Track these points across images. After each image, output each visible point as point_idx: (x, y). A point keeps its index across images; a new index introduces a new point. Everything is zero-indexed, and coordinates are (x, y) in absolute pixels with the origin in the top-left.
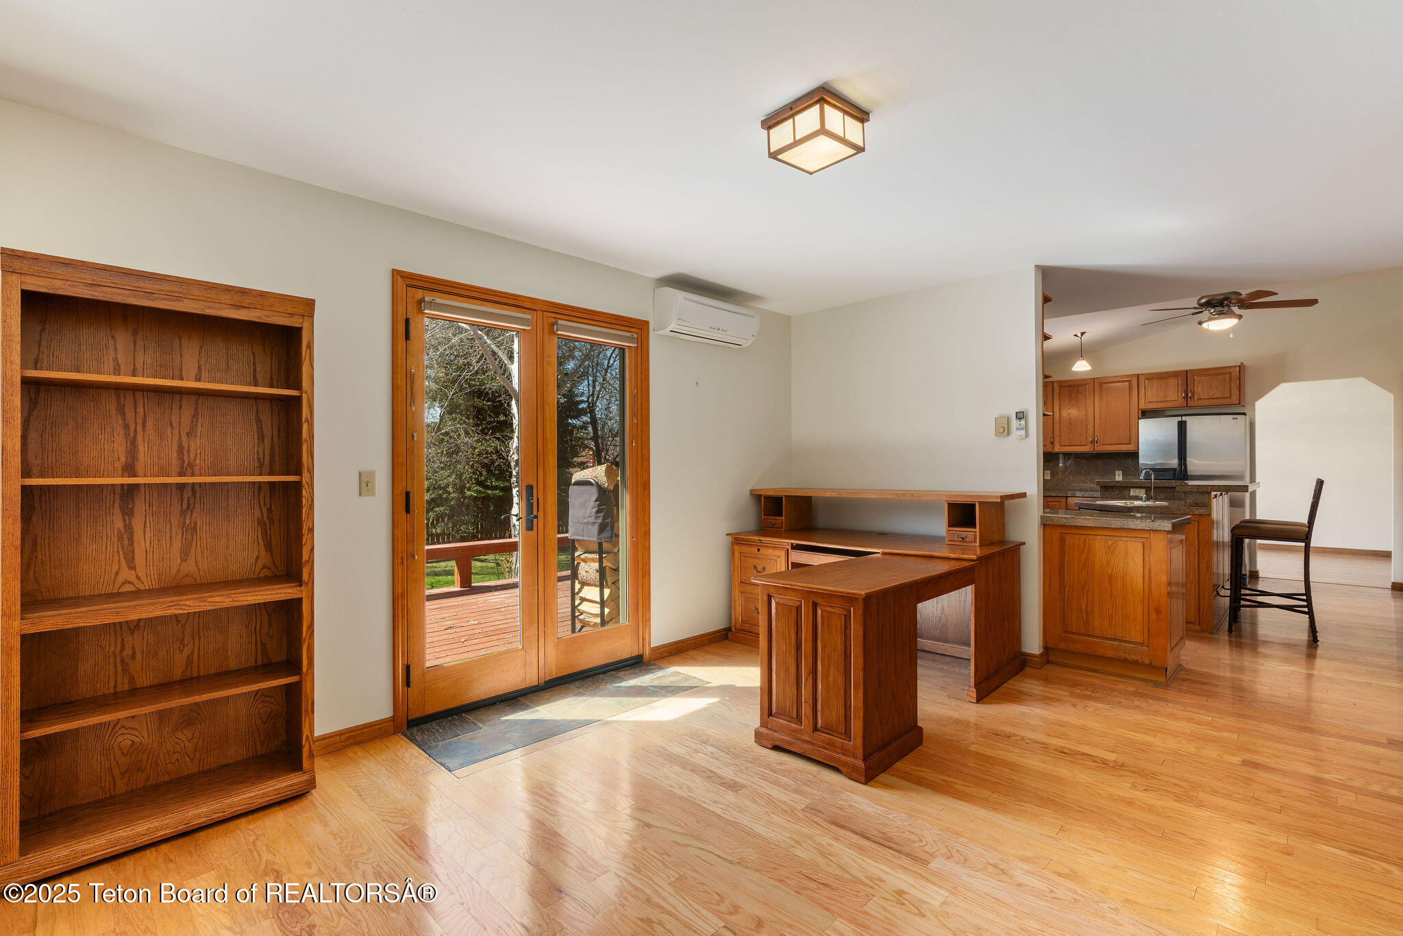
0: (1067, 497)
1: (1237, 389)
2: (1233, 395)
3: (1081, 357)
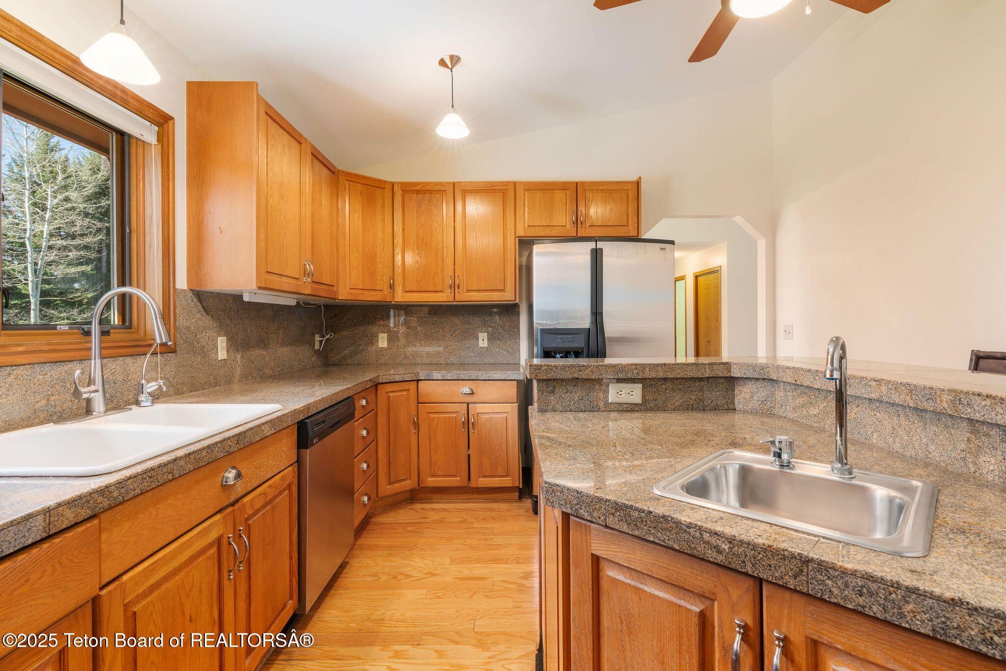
0: (418, 381)
1: (635, 215)
2: (630, 223)
3: (453, 106)
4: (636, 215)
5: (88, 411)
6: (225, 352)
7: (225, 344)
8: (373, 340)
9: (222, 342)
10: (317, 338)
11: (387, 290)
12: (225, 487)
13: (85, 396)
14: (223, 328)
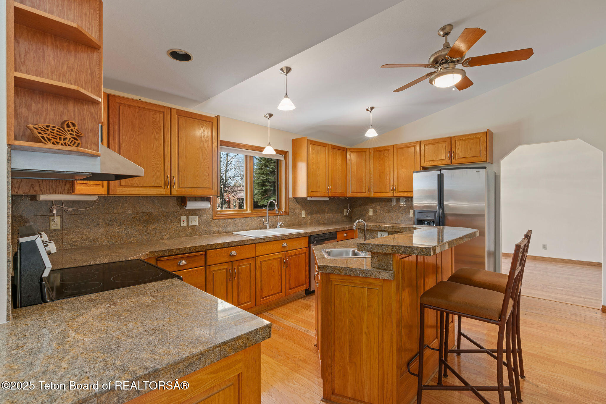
1: (484, 150)
2: (482, 154)
3: (371, 126)
4: (486, 150)
5: (266, 228)
6: (304, 215)
7: (304, 213)
8: (367, 212)
9: (303, 212)
10: (345, 210)
11: (367, 192)
12: (283, 247)
13: (265, 224)
14: (304, 208)
